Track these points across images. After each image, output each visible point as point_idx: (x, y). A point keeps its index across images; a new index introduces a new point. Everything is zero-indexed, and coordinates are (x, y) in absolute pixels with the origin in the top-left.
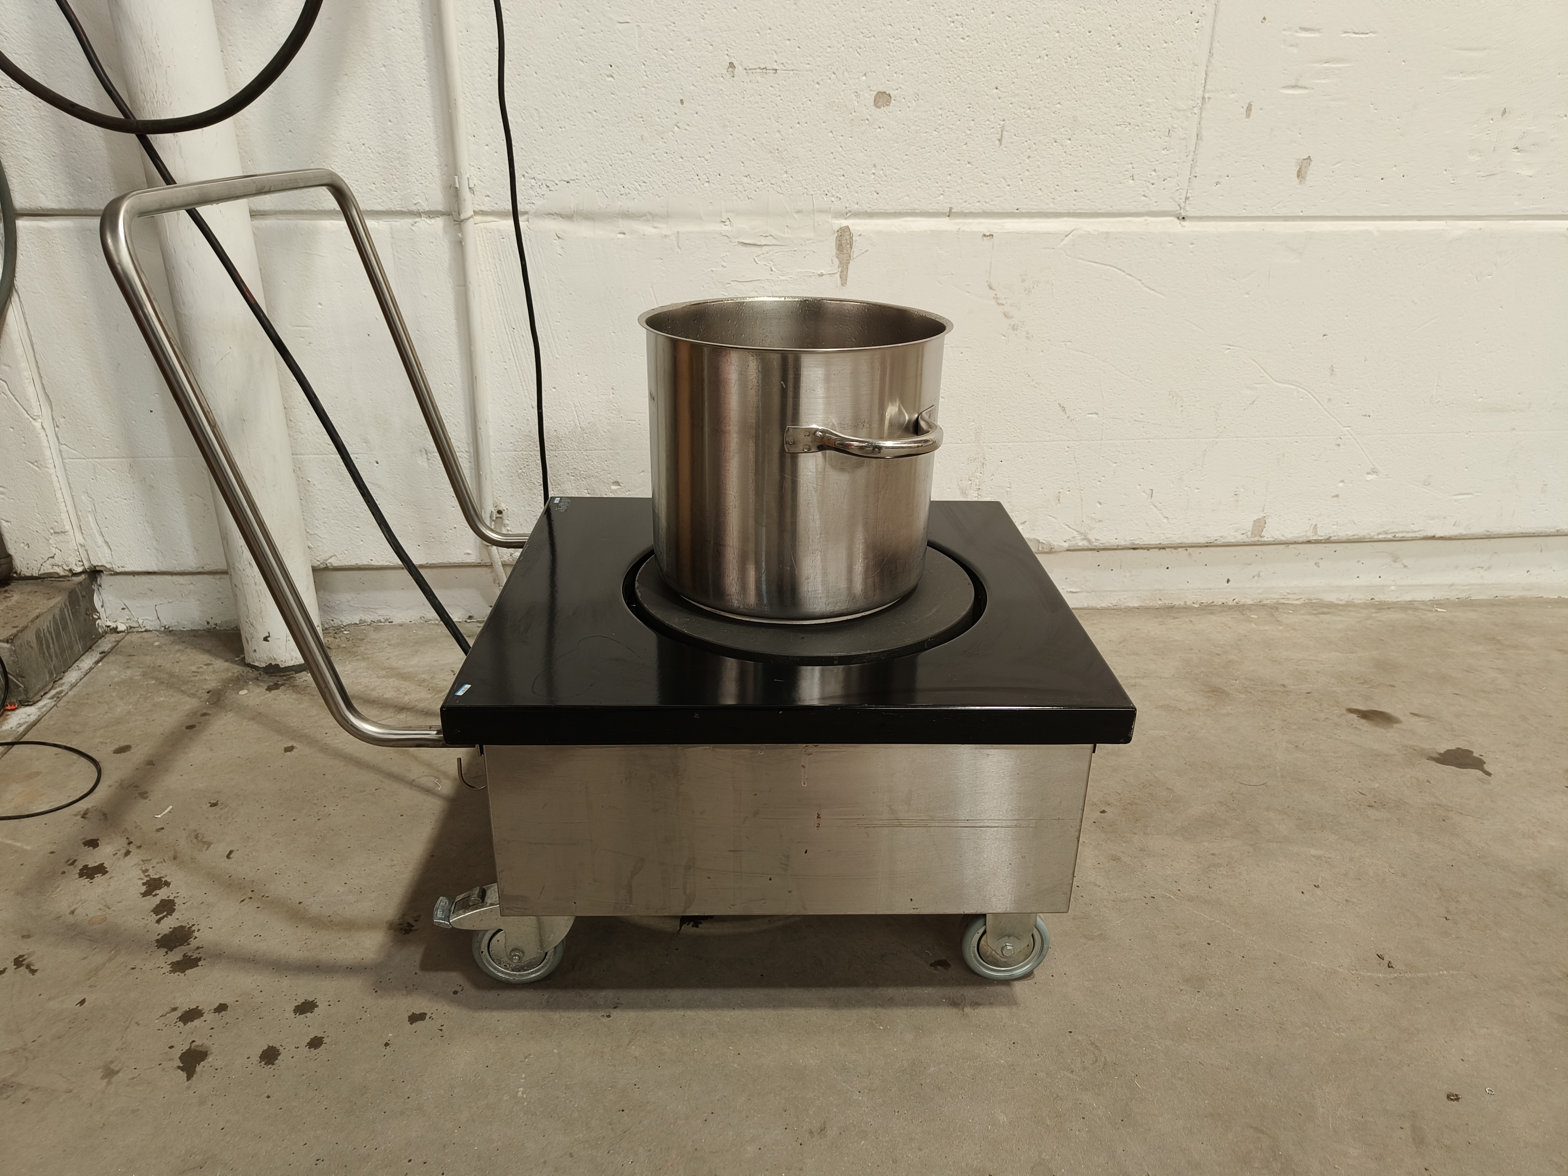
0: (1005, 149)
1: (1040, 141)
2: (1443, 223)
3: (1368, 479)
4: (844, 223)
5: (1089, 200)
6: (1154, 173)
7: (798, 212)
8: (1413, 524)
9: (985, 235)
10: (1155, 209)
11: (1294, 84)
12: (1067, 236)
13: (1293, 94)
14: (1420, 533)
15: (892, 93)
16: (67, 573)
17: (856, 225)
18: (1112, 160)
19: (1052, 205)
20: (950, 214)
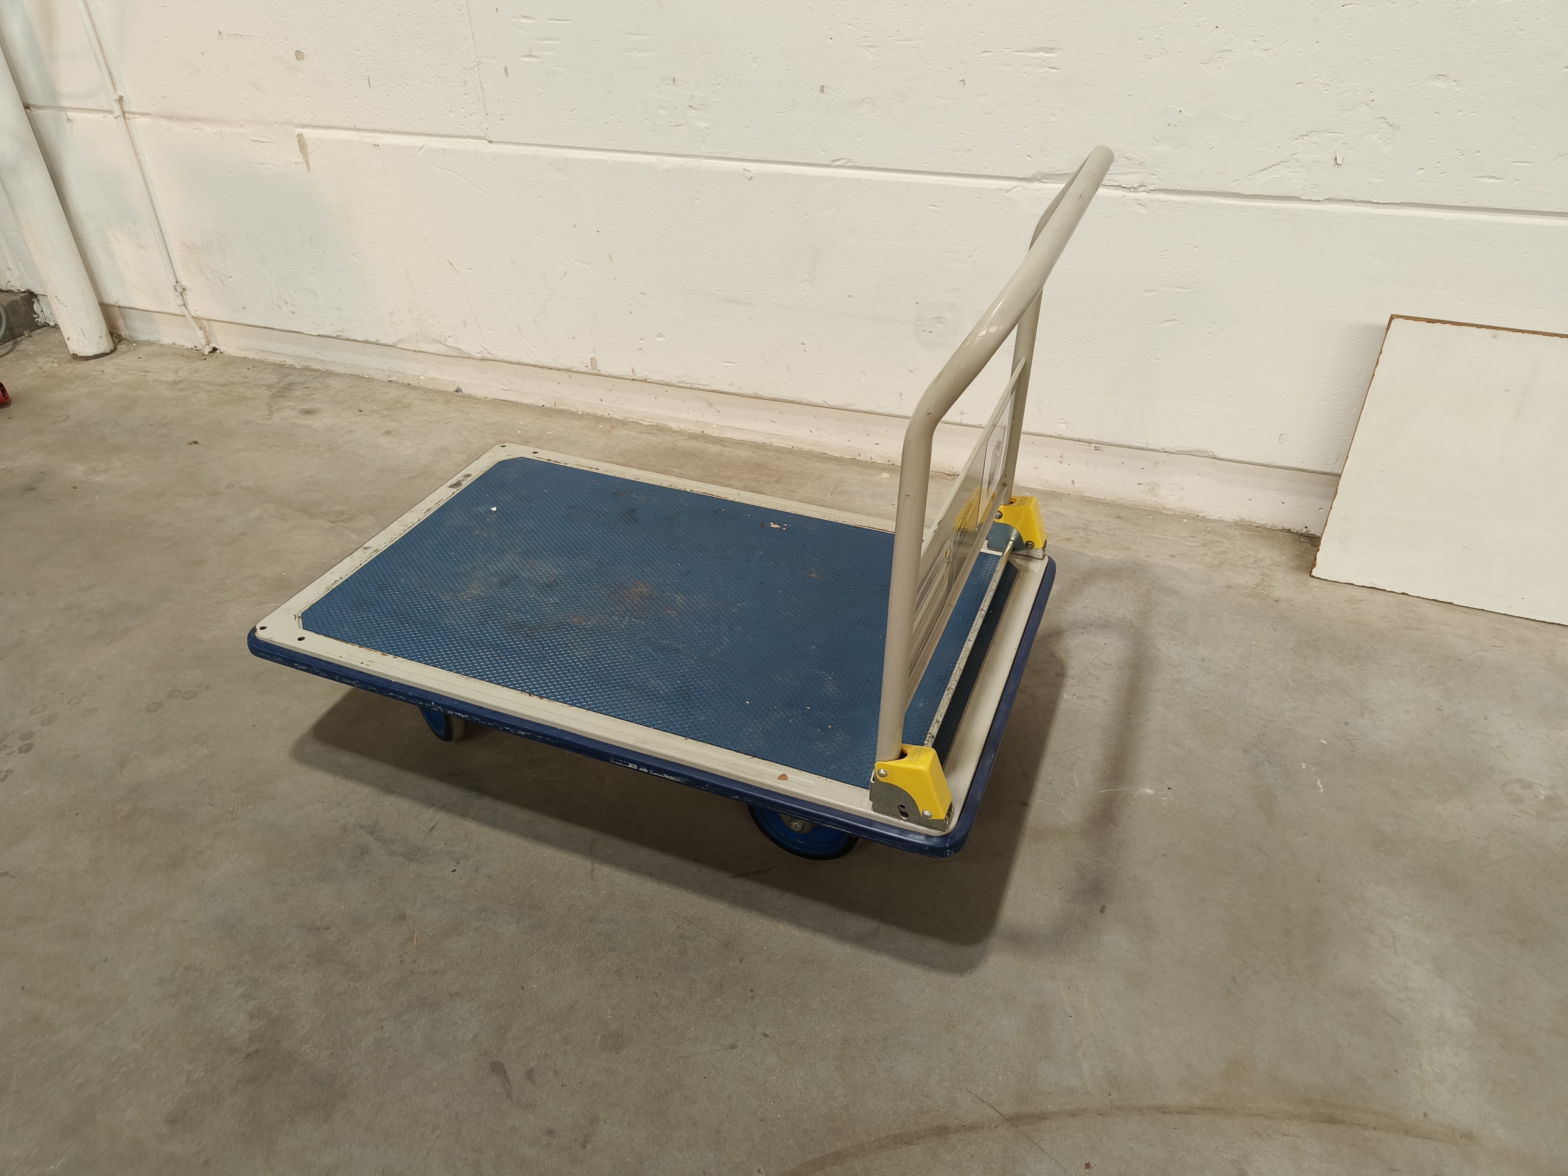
0: (374, 90)
1: (391, 85)
2: (656, 157)
3: (659, 340)
4: (301, 131)
5: (430, 125)
6: (463, 110)
7: (277, 123)
8: (700, 379)
9: (374, 145)
10: (471, 134)
11: (529, 55)
12: (421, 149)
13: (530, 61)
14: (708, 386)
15: (303, 52)
16: (17, 291)
17: (306, 132)
18: (436, 100)
19: (410, 128)
20: (355, 129)
